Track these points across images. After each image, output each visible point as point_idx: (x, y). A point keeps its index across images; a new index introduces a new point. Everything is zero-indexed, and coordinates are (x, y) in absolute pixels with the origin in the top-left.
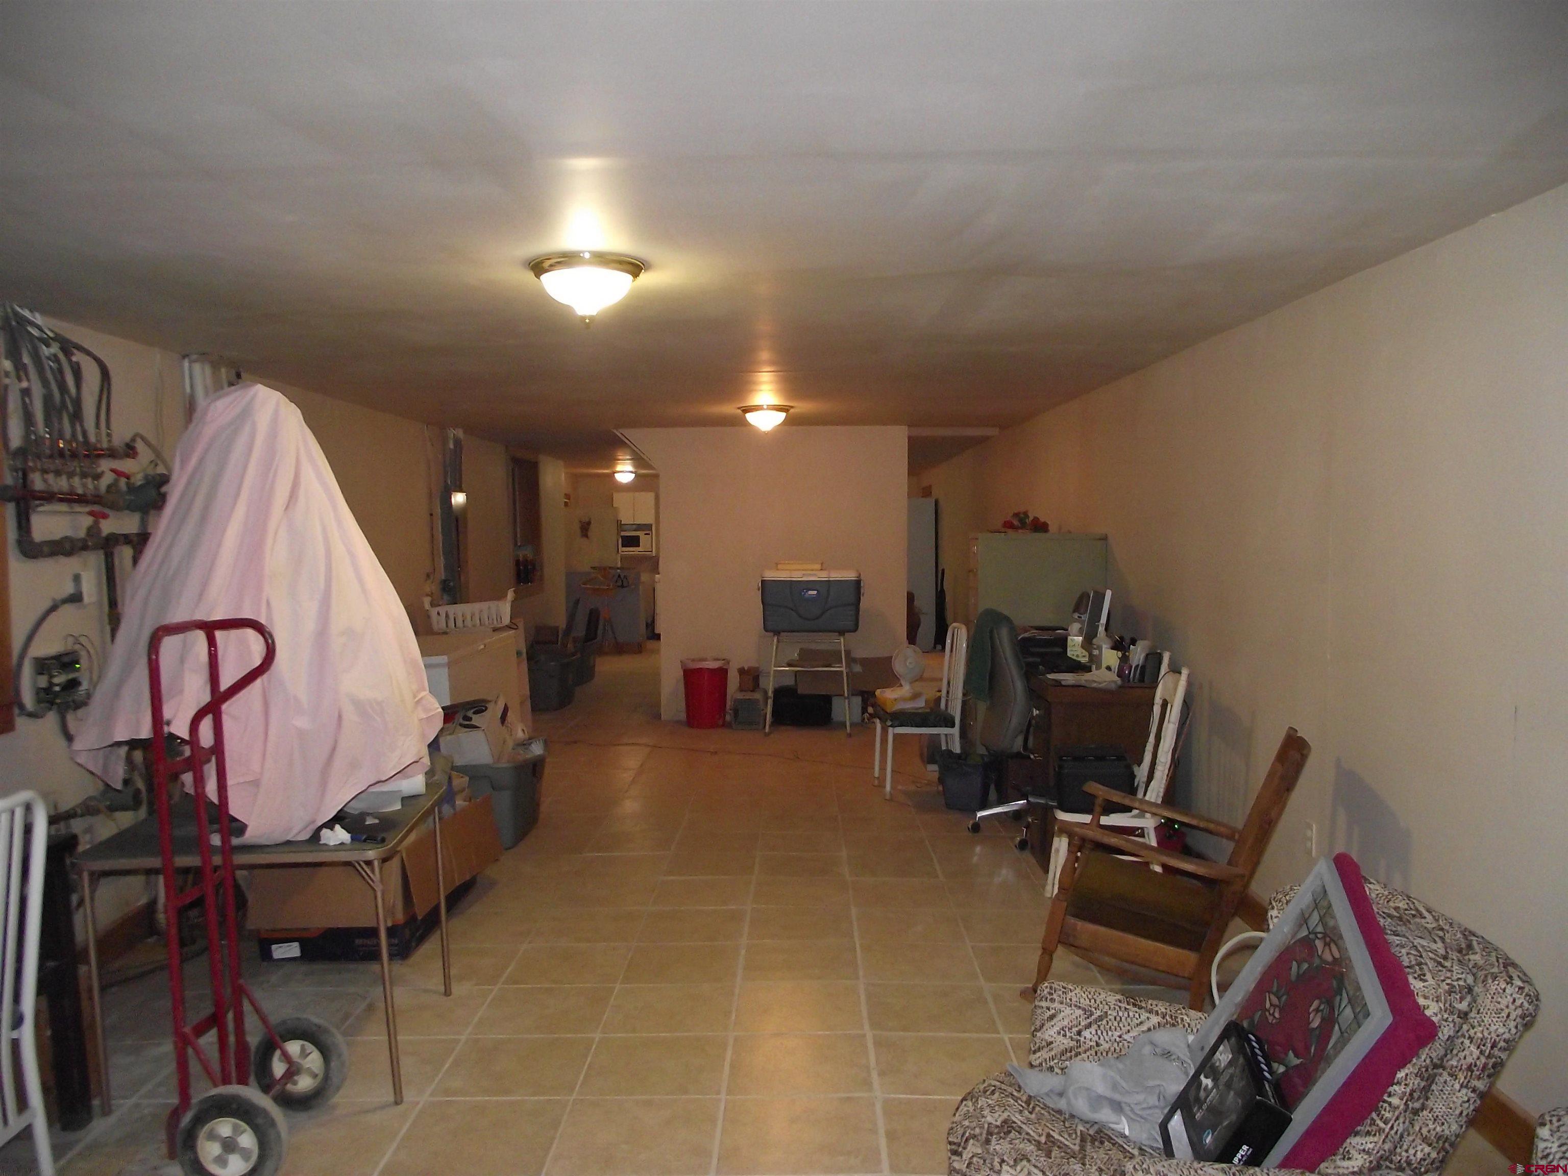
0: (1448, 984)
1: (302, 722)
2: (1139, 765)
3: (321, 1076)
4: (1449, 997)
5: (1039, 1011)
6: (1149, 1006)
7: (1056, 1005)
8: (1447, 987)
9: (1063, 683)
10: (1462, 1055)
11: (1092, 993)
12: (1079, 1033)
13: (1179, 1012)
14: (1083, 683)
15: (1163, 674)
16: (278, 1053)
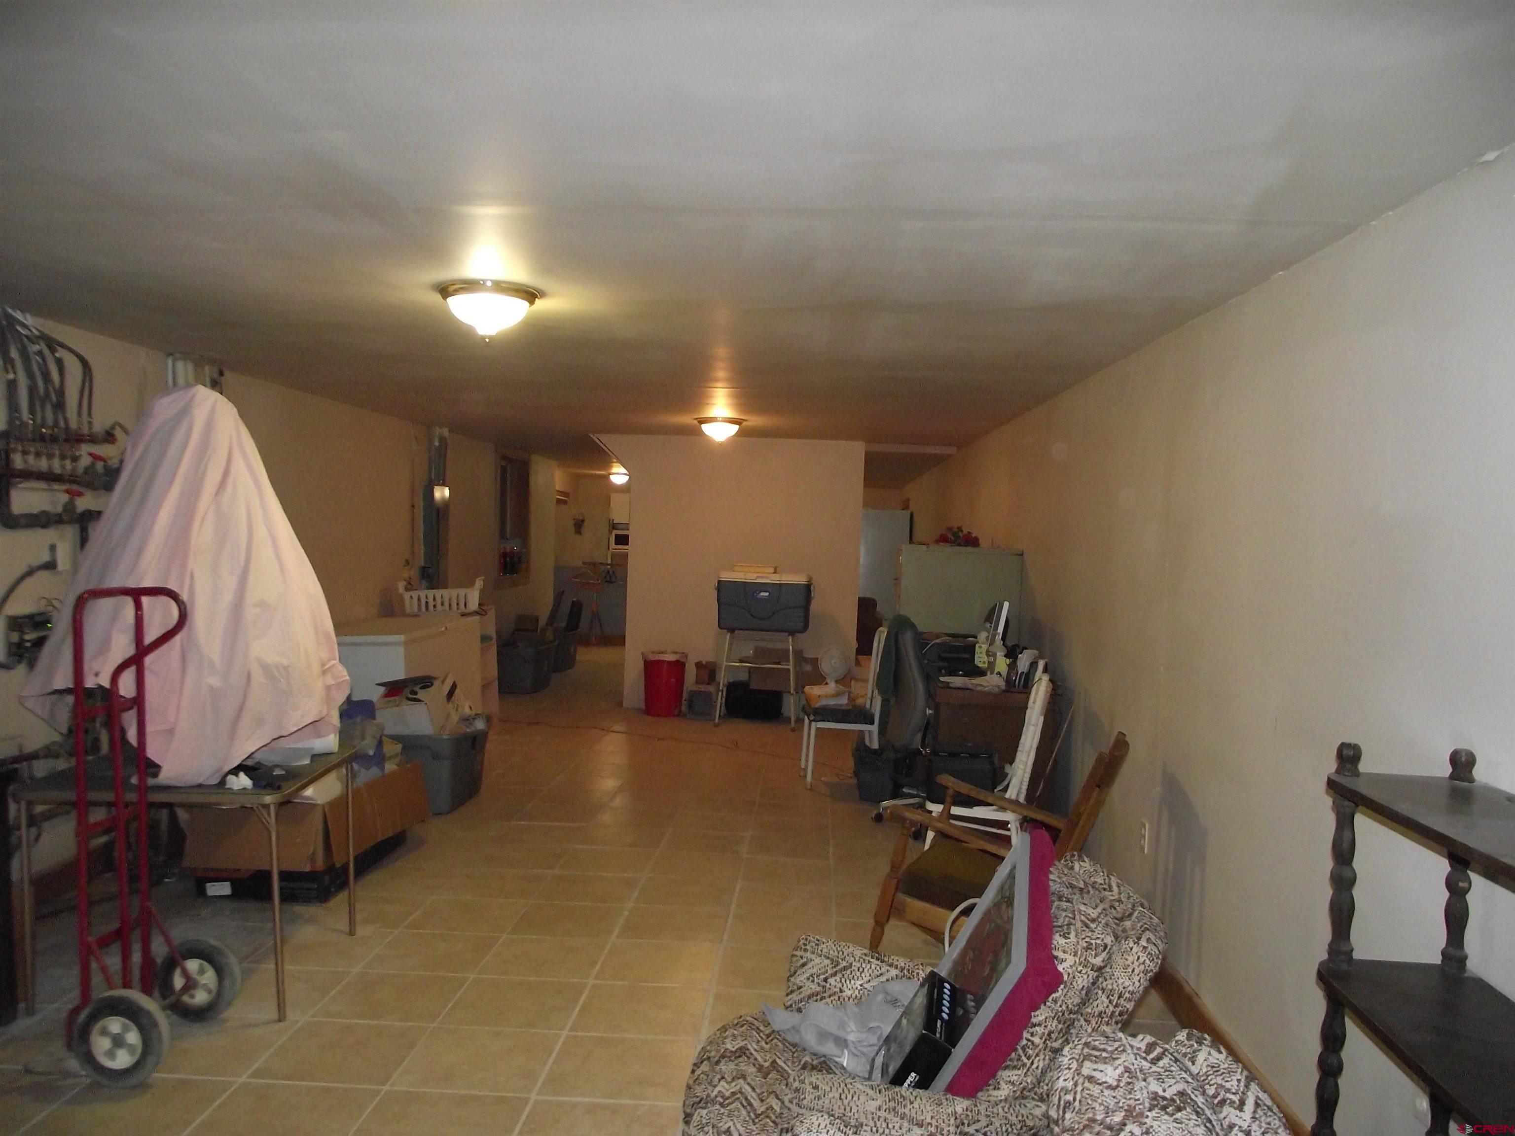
0: (1086, 942)
1: (214, 681)
2: (1011, 764)
3: (214, 994)
4: (1085, 953)
5: (795, 959)
6: (891, 961)
7: (808, 954)
8: (1085, 945)
9: (951, 685)
10: (1095, 1003)
11: (842, 947)
12: (825, 980)
13: (916, 967)
14: (970, 686)
15: (1037, 680)
16: (178, 971)
